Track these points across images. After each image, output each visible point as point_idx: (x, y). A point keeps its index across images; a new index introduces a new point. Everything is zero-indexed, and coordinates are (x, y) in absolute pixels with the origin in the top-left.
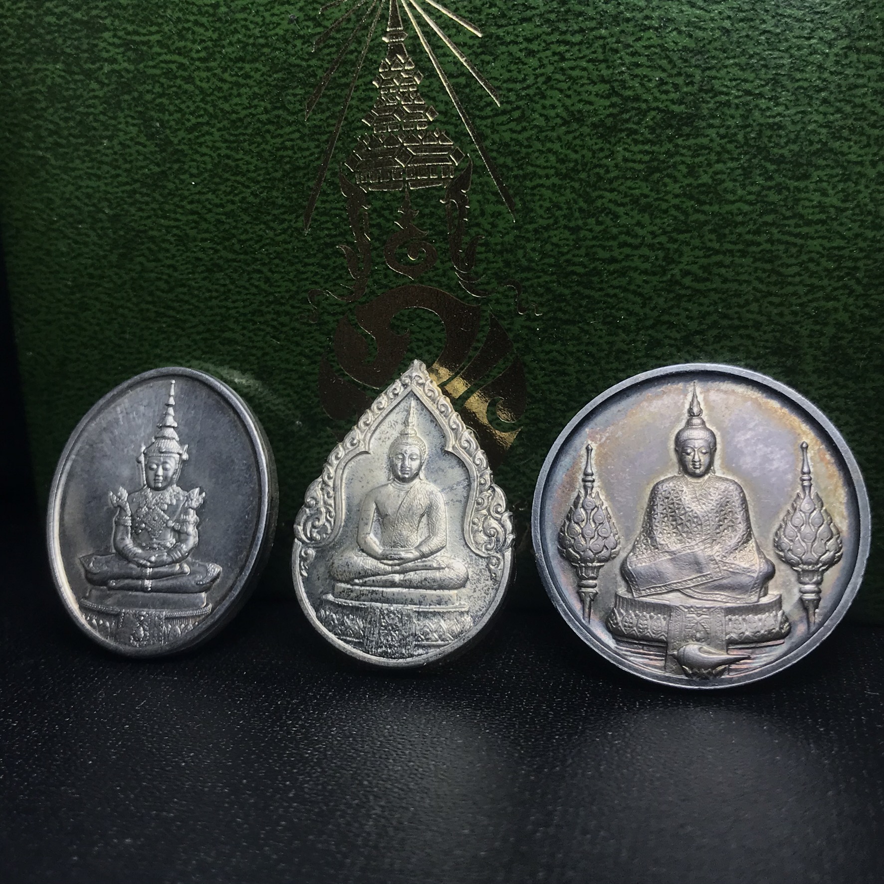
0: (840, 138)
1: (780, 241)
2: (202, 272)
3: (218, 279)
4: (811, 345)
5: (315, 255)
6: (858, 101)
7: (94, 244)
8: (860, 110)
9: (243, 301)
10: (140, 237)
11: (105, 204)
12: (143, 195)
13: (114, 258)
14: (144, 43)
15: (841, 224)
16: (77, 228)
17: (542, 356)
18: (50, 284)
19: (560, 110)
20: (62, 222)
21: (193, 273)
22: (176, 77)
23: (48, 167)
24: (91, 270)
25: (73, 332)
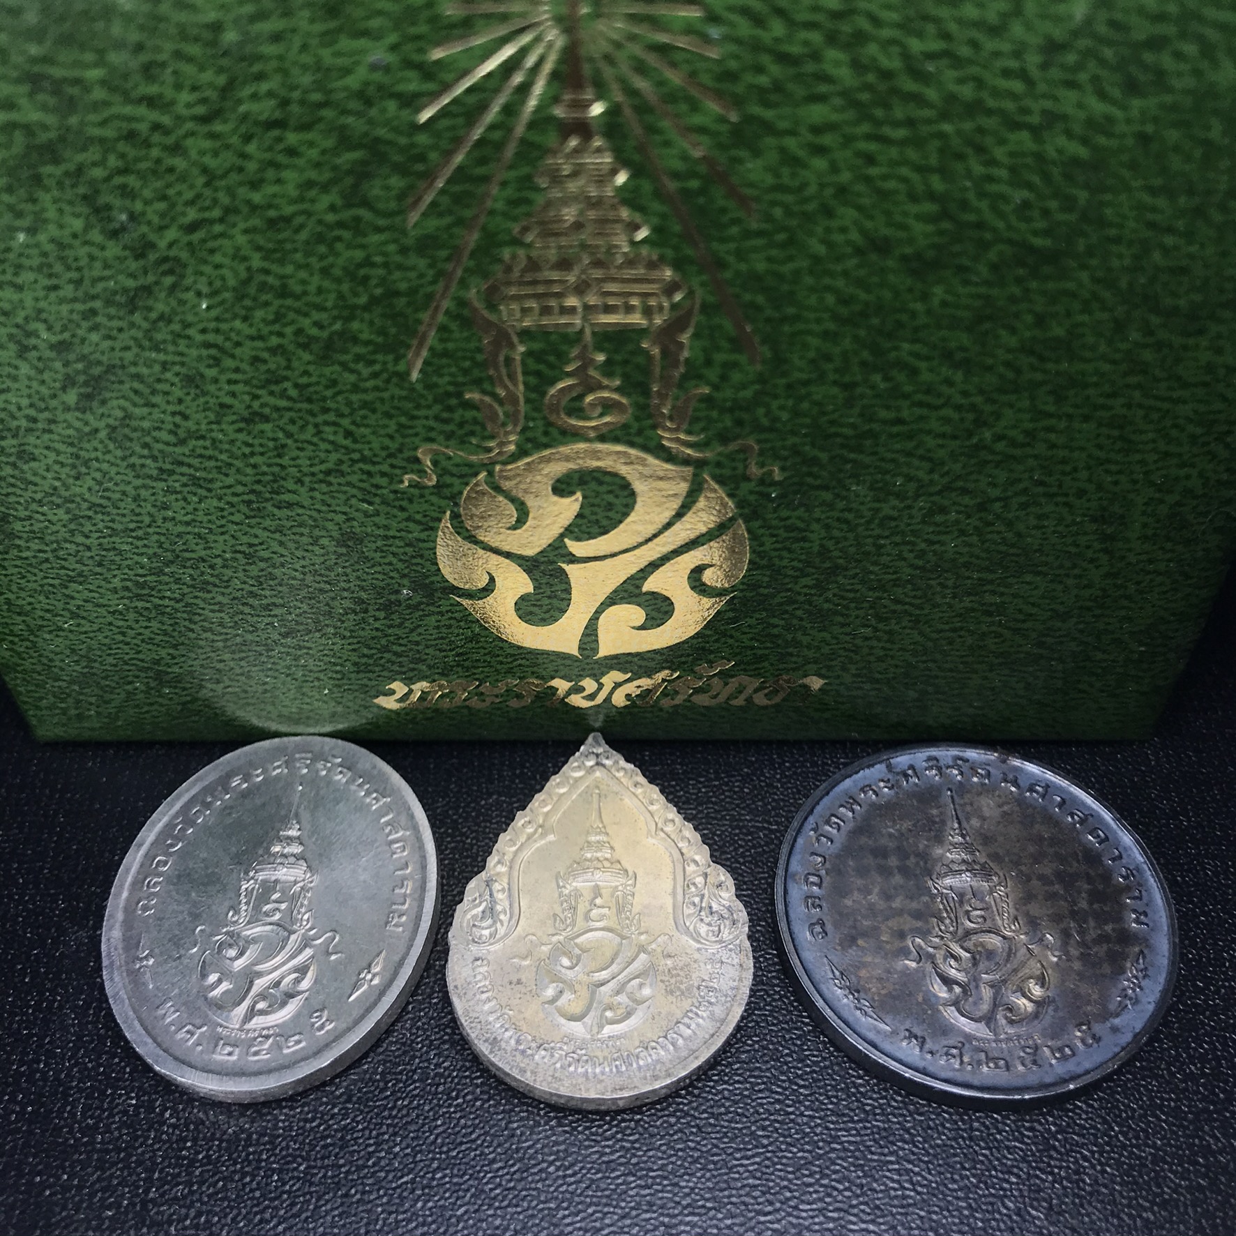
2: (233, 423)
5: (429, 407)
9: (309, 458)
10: (115, 374)
17: (775, 523)
22: (150, 145)
25: (13, 485)
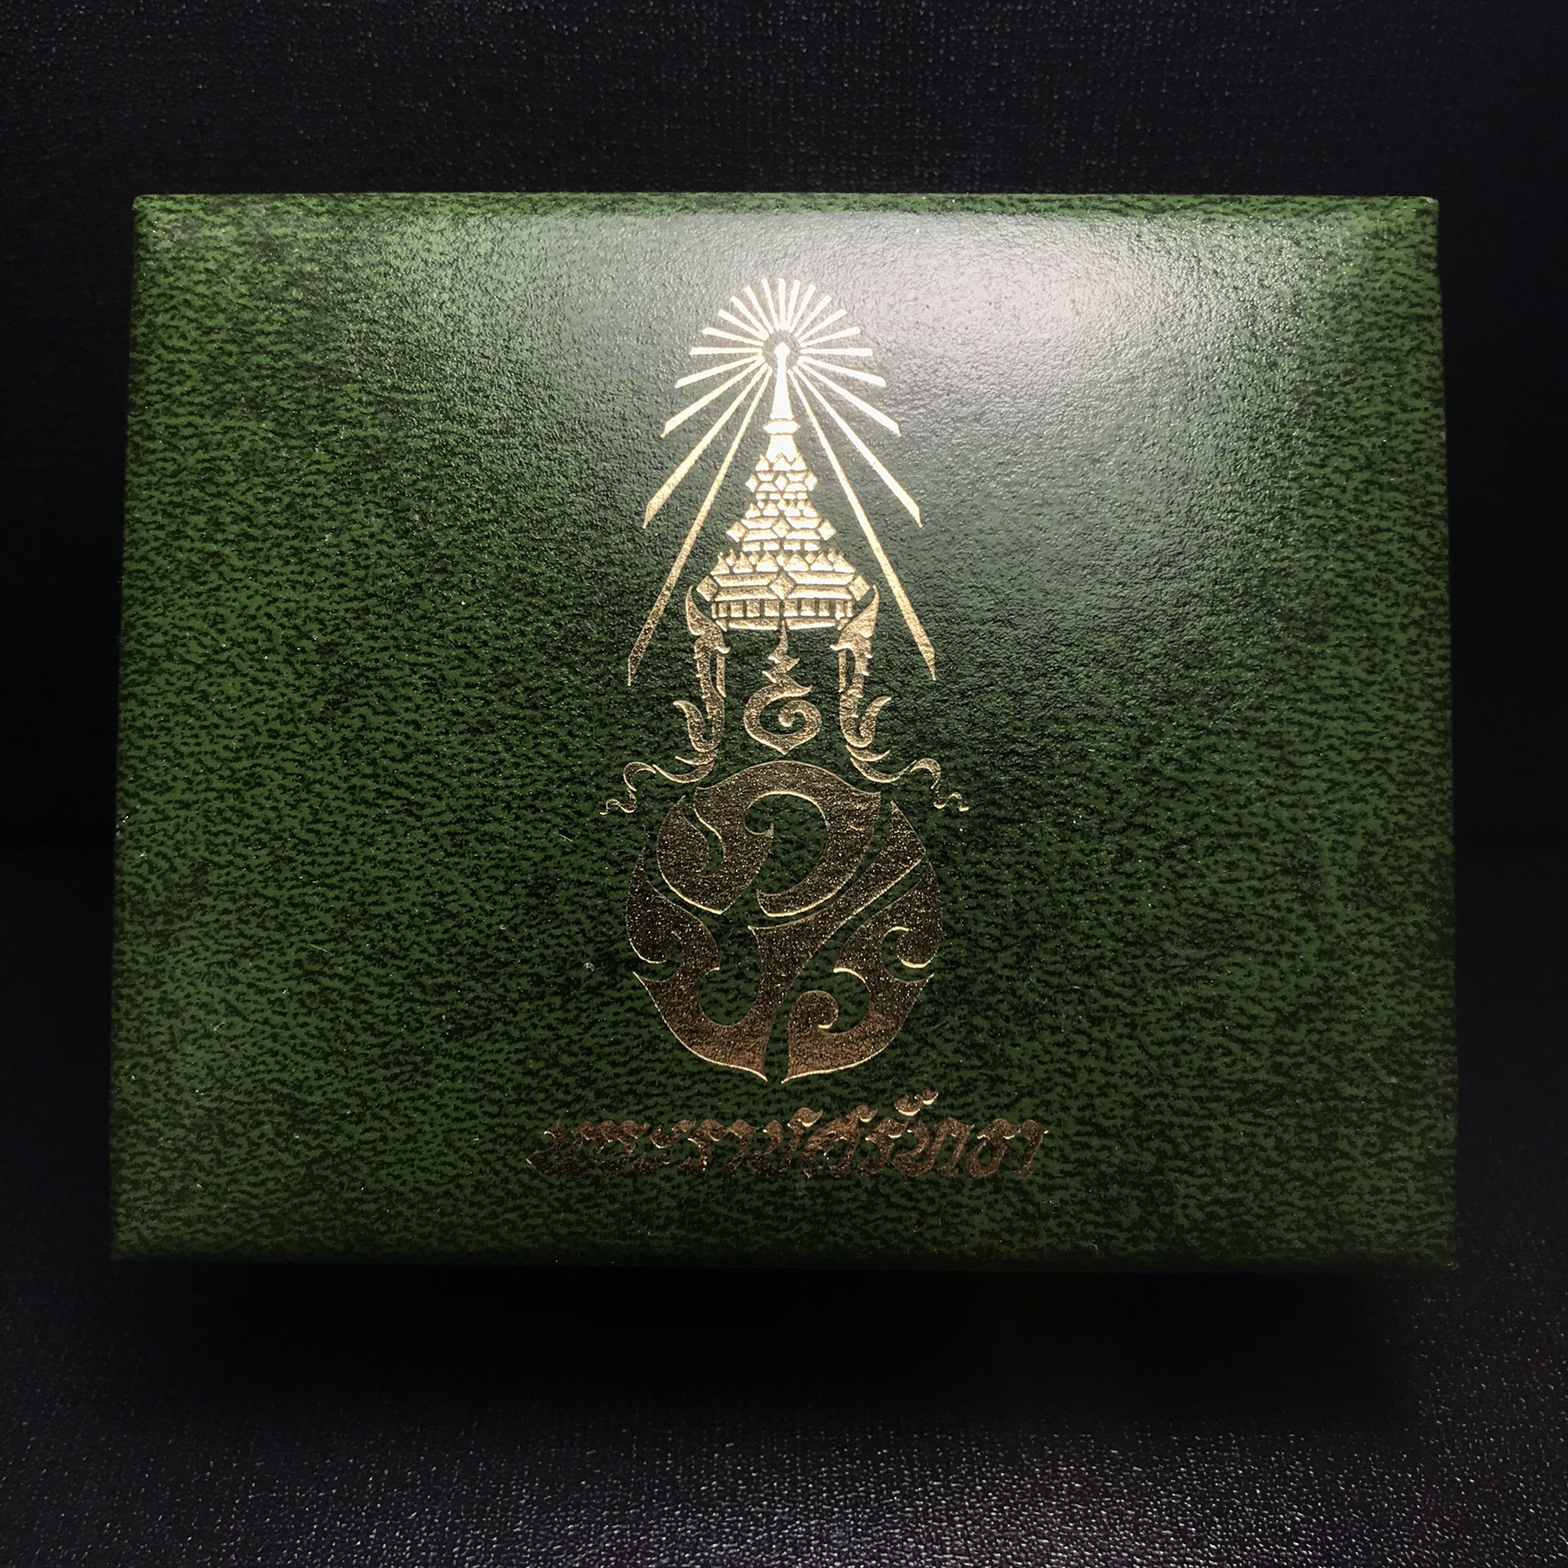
0: (1362, 593)
1: (1291, 721)
2: (461, 733)
3: (485, 744)
4: (1334, 862)
5: (640, 714)
6: (1381, 547)
7: (287, 685)
8: (1385, 559)
9: (522, 777)
10: (367, 678)
11: (316, 626)
12: (379, 616)
13: (318, 707)
14: (408, 404)
15: (1368, 702)
16: (260, 661)
17: (966, 869)
18: (198, 744)
19: (1002, 535)
20: (237, 650)
21: (446, 733)
22: (454, 454)
23: (223, 568)
24: (276, 725)
25: (227, 820)
